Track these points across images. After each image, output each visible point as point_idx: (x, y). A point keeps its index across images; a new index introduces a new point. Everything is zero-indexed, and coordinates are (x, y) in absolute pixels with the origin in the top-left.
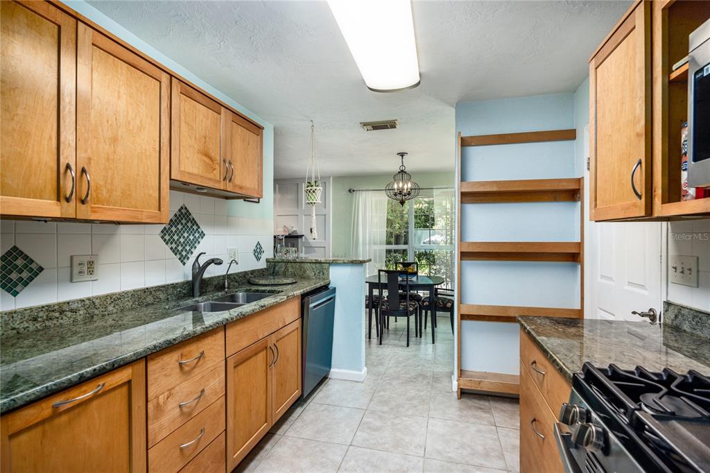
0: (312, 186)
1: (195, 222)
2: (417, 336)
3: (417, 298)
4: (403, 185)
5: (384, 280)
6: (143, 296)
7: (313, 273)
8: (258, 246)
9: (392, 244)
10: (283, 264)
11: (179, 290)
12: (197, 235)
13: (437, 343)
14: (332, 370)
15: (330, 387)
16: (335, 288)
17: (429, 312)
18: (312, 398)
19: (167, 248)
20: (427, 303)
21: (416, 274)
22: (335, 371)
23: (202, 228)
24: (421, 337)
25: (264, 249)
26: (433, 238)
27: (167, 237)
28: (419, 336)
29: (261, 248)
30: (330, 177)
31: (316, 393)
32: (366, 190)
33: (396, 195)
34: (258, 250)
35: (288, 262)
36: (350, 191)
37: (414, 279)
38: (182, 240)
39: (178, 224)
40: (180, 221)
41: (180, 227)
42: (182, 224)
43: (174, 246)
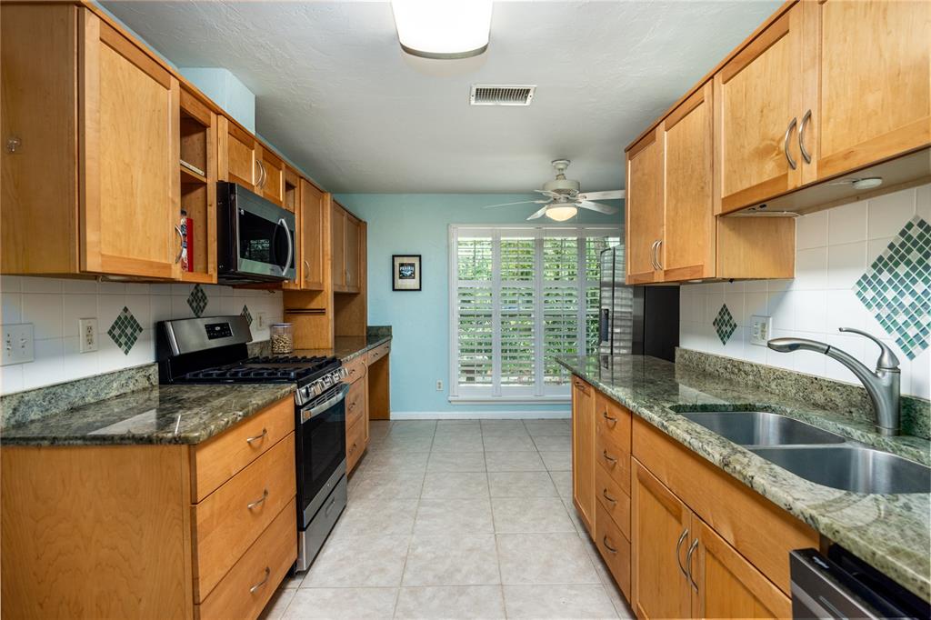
38: (907, 300)
39: (897, 264)
40: (902, 257)
41: (902, 270)
42: (908, 263)
43: (885, 312)
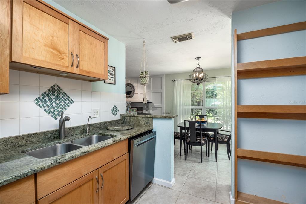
0: (144, 74)
1: (66, 94)
2: (207, 156)
3: (208, 136)
4: (199, 75)
5: (188, 125)
6: (16, 141)
7: (144, 123)
8: (115, 108)
9: (194, 106)
10: (129, 117)
11: (50, 135)
12: (67, 102)
13: (219, 162)
14: (154, 178)
15: (152, 190)
16: (156, 132)
17: (214, 144)
18: (138, 199)
19: (42, 110)
20: (213, 139)
21: (206, 122)
22: (156, 179)
23: (72, 98)
24: (209, 156)
25: (119, 109)
26: (215, 103)
27: (41, 103)
28: (208, 156)
29: (117, 109)
30: (163, 75)
31: (142, 195)
32: (180, 80)
33: (195, 80)
34: (115, 110)
35: (131, 116)
36: (173, 81)
37: (205, 125)
38: (54, 105)
39: (51, 95)
40: (52, 94)
41: (52, 97)
42: (54, 95)
43: (47, 108)
